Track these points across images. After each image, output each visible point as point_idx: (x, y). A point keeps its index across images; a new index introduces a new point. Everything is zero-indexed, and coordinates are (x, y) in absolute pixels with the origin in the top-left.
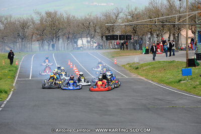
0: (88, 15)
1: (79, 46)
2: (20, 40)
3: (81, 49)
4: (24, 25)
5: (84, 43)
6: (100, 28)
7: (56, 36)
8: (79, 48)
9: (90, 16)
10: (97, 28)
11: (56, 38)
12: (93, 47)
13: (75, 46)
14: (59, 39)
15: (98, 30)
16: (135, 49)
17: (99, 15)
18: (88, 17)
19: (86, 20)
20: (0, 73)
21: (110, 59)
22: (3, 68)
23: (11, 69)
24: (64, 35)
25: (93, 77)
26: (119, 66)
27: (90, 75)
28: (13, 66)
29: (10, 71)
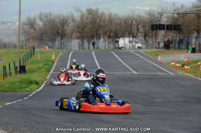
0: (131, 13)
1: (120, 46)
2: (59, 38)
3: (123, 49)
4: (64, 22)
5: (126, 43)
6: (144, 27)
7: (97, 34)
8: (120, 48)
9: (133, 14)
10: (140, 27)
11: (97, 35)
12: (135, 47)
13: (117, 46)
14: (99, 38)
15: (141, 30)
16: (179, 48)
17: (143, 14)
18: (131, 15)
19: (128, 18)
20: (35, 67)
21: (153, 56)
22: (38, 62)
23: (46, 63)
24: (105, 33)
25: (135, 72)
26: (163, 64)
27: (131, 71)
28: (49, 61)
29: (45, 64)
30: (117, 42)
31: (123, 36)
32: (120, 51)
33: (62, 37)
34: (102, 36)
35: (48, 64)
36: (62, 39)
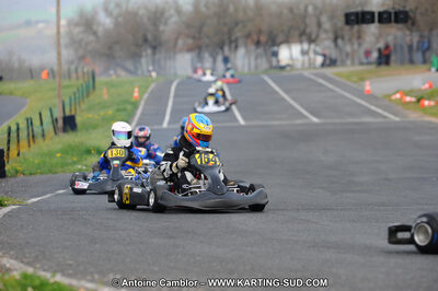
1: (283, 63)
2: (149, 51)
3: (288, 68)
4: (157, 16)
5: (295, 56)
6: (332, 18)
7: (230, 38)
8: (283, 68)
10: (324, 19)
11: (231, 42)
12: (314, 63)
14: (236, 47)
15: (327, 25)
16: (412, 62)
20: (96, 117)
21: (355, 82)
22: (104, 106)
23: (121, 107)
24: (248, 36)
25: (315, 120)
26: (376, 98)
27: (306, 117)
28: (127, 102)
29: (118, 110)
30: (275, 54)
31: (287, 41)
32: (284, 73)
33: (154, 48)
34: (241, 42)
35: (125, 110)
36: (154, 53)
